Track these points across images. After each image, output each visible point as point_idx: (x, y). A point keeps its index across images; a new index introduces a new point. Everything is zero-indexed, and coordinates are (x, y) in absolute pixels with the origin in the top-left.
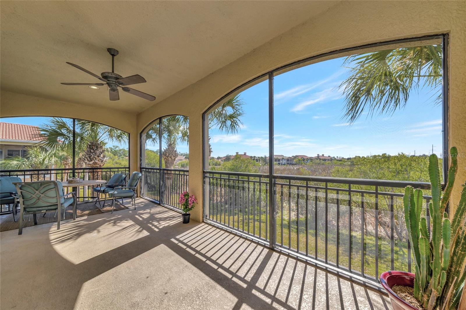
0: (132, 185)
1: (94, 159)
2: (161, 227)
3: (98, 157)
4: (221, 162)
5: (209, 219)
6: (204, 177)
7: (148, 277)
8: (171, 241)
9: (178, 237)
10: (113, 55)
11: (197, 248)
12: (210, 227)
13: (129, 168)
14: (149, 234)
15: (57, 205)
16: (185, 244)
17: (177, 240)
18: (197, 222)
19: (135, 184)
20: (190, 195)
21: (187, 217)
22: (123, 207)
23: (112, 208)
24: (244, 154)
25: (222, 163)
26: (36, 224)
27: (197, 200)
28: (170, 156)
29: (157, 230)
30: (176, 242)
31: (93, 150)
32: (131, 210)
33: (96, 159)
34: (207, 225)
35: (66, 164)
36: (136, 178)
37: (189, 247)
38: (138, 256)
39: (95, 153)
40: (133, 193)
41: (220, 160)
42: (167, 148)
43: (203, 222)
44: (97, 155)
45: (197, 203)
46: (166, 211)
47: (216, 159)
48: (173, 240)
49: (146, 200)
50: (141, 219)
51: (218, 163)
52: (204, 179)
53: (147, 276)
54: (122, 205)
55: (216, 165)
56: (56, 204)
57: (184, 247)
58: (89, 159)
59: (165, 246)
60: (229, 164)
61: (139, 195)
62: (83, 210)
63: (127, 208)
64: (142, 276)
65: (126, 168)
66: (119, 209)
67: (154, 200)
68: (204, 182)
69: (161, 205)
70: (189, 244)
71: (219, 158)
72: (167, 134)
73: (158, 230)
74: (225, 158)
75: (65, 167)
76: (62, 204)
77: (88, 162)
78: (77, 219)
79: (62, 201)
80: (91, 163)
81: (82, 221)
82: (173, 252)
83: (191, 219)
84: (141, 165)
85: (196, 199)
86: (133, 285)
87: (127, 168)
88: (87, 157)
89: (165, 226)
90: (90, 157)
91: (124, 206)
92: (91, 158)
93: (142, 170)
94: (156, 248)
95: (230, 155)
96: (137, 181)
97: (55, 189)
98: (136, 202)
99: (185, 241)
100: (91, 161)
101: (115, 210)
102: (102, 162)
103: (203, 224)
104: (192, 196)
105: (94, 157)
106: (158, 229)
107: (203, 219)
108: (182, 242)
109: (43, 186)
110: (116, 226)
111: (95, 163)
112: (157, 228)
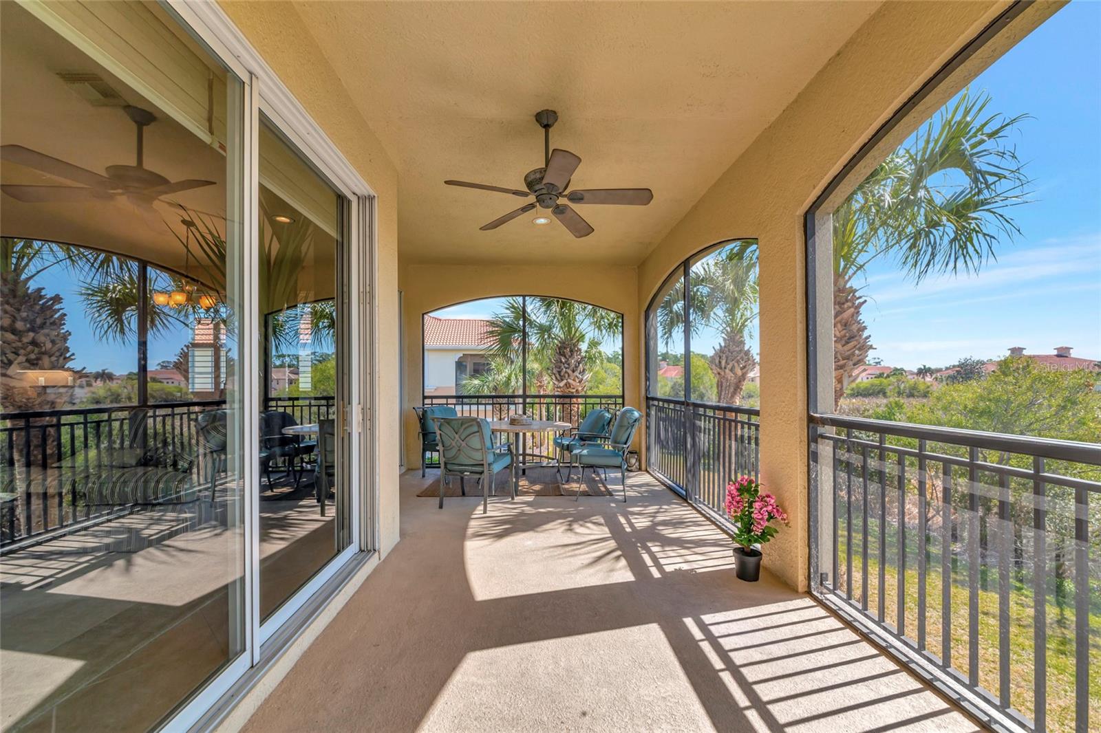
0: (619, 438)
1: (567, 376)
2: (668, 569)
3: (573, 371)
4: (935, 383)
5: (833, 592)
6: (813, 438)
7: (584, 714)
8: (684, 624)
9: (707, 618)
10: (547, 127)
11: (762, 685)
12: (834, 623)
13: (623, 397)
14: (632, 578)
15: (483, 465)
16: (723, 654)
17: (703, 627)
18: (784, 587)
19: (624, 439)
20: (762, 491)
21: (751, 560)
22: (603, 489)
23: (584, 487)
24: (1055, 352)
25: (938, 388)
26: (464, 494)
27: (785, 512)
28: (729, 366)
29: (656, 574)
30: (698, 634)
31: (565, 357)
32: (616, 501)
33: (569, 376)
34: (821, 612)
35: (540, 386)
36: (626, 424)
37: (735, 670)
38: (587, 636)
39: (569, 364)
40: (620, 459)
41: (928, 379)
42: (723, 344)
43: (809, 593)
44: (571, 368)
45: (787, 525)
46: (696, 524)
47: (912, 373)
48: (689, 622)
49: (657, 479)
50: (628, 530)
51: (922, 387)
52: (813, 445)
53: (586, 709)
54: (603, 484)
55: (911, 395)
56: (481, 462)
57: (718, 664)
58: (558, 376)
59: (662, 636)
60: (967, 393)
61: (643, 467)
62: (533, 482)
63: (610, 493)
64: (573, 702)
65: (616, 397)
66: (593, 493)
67: (676, 484)
68: (813, 457)
69: (688, 503)
70: (738, 658)
71: (923, 372)
72: (724, 308)
73: (659, 576)
74: (951, 372)
75: (539, 391)
76: (490, 464)
77: (556, 383)
78: (517, 499)
79: (491, 458)
80: (562, 384)
81: (522, 504)
82: (677, 663)
83: (766, 569)
84: (647, 390)
85: (780, 509)
86: (546, 719)
87: (619, 397)
88: (554, 372)
89: (680, 569)
90: (559, 372)
91: (606, 487)
92: (562, 374)
93: (651, 402)
94: (635, 629)
95: (976, 358)
96: (629, 430)
97: (478, 434)
98: (629, 482)
99: (727, 643)
100: (562, 380)
101: (585, 494)
102: (580, 382)
103: (808, 602)
104: (768, 496)
105: (566, 372)
106: (661, 573)
107: (809, 586)
108: (713, 641)
109: (464, 427)
110: (569, 534)
111: (568, 385)
112: (659, 567)
